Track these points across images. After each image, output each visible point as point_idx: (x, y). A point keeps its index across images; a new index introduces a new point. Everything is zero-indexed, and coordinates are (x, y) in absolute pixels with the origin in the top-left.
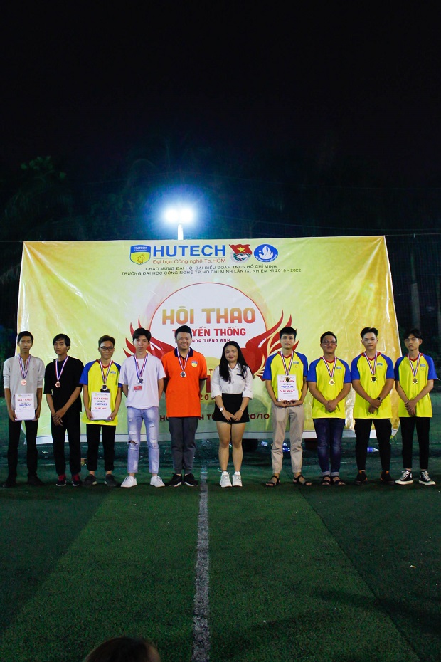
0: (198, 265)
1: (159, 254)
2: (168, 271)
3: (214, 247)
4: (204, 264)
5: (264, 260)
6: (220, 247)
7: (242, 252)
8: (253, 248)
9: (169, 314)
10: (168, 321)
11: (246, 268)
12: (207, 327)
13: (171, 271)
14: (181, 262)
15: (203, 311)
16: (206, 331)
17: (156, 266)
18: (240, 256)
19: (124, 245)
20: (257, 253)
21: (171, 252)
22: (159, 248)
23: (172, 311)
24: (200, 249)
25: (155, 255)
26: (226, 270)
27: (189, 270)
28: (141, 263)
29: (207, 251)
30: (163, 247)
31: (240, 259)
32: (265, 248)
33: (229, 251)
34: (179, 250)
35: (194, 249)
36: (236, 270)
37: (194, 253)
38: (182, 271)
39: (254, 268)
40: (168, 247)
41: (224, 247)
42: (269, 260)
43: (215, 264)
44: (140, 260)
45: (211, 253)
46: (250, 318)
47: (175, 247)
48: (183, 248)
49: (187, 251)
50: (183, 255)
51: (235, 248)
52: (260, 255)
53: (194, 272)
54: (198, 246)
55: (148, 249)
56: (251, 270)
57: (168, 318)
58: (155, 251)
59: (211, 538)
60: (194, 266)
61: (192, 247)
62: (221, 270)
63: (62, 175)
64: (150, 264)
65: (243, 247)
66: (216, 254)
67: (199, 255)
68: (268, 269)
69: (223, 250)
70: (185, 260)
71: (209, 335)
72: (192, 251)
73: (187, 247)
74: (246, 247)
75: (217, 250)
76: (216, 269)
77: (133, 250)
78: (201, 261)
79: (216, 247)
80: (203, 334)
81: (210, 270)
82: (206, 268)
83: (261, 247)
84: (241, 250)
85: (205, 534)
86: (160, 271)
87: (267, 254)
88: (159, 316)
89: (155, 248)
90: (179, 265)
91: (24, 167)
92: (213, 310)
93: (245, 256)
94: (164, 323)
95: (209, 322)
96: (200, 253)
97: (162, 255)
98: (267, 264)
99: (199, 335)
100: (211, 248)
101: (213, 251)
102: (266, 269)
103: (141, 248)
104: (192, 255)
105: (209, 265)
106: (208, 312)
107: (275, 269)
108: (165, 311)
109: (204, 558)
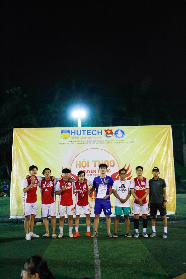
0: (90, 139)
1: (73, 134)
2: (77, 142)
3: (97, 131)
4: (93, 139)
5: (119, 137)
6: (100, 131)
7: (109, 133)
8: (114, 131)
9: (78, 163)
10: (78, 166)
11: (111, 142)
12: (95, 169)
13: (79, 142)
14: (83, 138)
15: (93, 161)
16: (94, 170)
17: (72, 140)
18: (108, 135)
19: (58, 130)
20: (116, 134)
21: (79, 134)
22: (73, 131)
23: (80, 162)
24: (91, 132)
25: (72, 135)
26: (102, 142)
27: (87, 142)
28: (66, 138)
29: (94, 133)
30: (75, 131)
31: (108, 137)
32: (119, 131)
33: (104, 133)
34: (82, 132)
35: (89, 131)
36: (107, 142)
37: (89, 134)
38: (83, 142)
39: (114, 142)
40: (77, 131)
41: (101, 130)
42: (121, 137)
43: (98, 139)
44: (65, 137)
45: (96, 134)
46: (112, 165)
47: (80, 131)
48: (84, 131)
49: (86, 132)
50: (84, 135)
51: (106, 131)
52: (117, 135)
53: (89, 143)
54: (90, 130)
55: (69, 132)
56: (113, 142)
57: (78, 165)
58: (72, 133)
59: (99, 253)
60: (89, 140)
61: (88, 131)
62: (100, 142)
63: (25, 96)
64: (70, 139)
65: (110, 130)
66: (98, 134)
67: (90, 135)
68: (120, 142)
69: (101, 132)
70: (85, 137)
71: (95, 172)
72: (88, 132)
73: (86, 130)
74: (111, 131)
75: (98, 132)
76: (98, 142)
77: (62, 132)
78: (91, 138)
79: (98, 131)
80: (93, 172)
81: (95, 142)
82: (94, 141)
83: (117, 131)
84: (109, 132)
85: (97, 252)
86: (74, 142)
87: (120, 134)
88: (74, 164)
89: (72, 131)
90: (83, 140)
91: (8, 92)
92: (97, 161)
93: (111, 135)
94: (77, 167)
95: (95, 166)
96: (91, 133)
97: (75, 135)
98: (120, 139)
99: (91, 172)
100: (96, 131)
101: (97, 132)
102: (119, 142)
103: (66, 131)
104: (88, 135)
105: (95, 140)
106: (95, 162)
107: (123, 141)
108: (77, 162)
109: (98, 261)
